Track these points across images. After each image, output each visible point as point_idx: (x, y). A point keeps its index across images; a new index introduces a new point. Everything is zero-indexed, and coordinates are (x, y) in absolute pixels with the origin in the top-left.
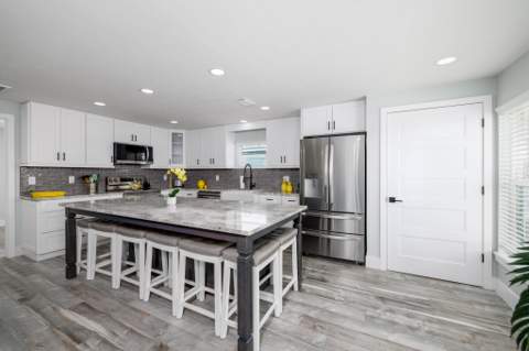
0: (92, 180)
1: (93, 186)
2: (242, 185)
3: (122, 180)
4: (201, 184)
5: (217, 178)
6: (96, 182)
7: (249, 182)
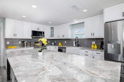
0: (25, 43)
1: (26, 44)
2: (74, 45)
3: (35, 43)
4: (60, 44)
5: (65, 42)
6: (27, 43)
7: (77, 44)
